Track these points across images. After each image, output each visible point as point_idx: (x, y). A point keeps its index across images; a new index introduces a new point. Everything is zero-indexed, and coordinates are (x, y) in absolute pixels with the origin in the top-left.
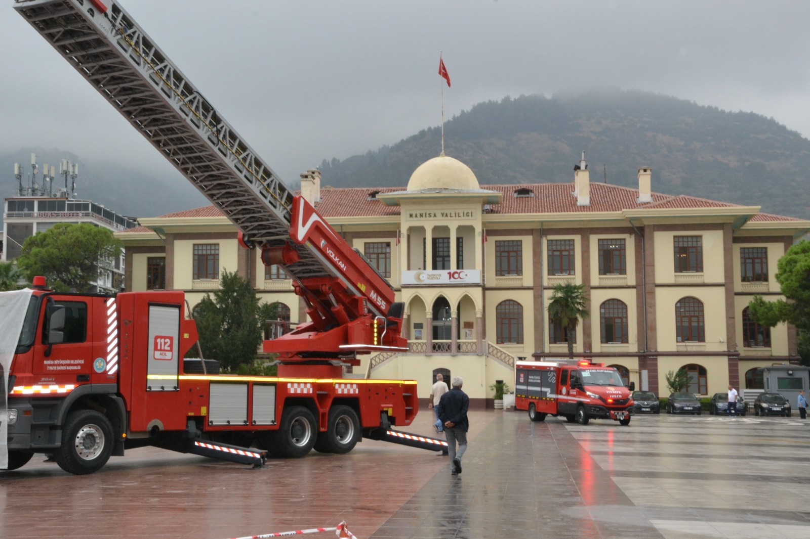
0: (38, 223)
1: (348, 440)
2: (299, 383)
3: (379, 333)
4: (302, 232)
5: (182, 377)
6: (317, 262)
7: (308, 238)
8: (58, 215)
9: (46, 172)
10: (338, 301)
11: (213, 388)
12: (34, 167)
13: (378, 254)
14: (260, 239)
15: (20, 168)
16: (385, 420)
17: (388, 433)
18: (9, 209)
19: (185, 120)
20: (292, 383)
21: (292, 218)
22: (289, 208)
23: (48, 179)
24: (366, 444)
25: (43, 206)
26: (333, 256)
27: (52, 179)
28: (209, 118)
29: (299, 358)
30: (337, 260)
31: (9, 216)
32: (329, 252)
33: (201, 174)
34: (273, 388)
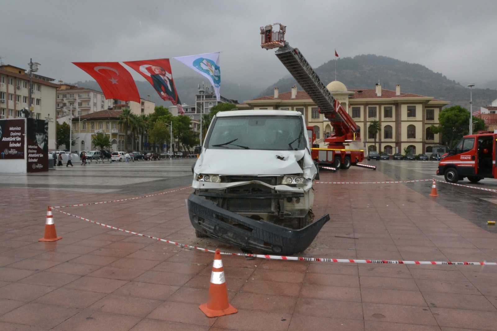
0: (205, 102)
1: (348, 165)
2: (338, 151)
3: (355, 137)
4: (337, 109)
5: (313, 149)
6: (340, 118)
7: (339, 112)
8: (211, 99)
9: (207, 87)
10: (344, 128)
11: (320, 152)
12: (203, 85)
13: (316, 111)
14: (324, 111)
15: (199, 85)
16: (357, 161)
17: (357, 164)
18: (197, 98)
19: (312, 80)
20: (336, 150)
21: (335, 105)
22: (334, 103)
23: (207, 89)
24: (352, 167)
25: (206, 97)
26: (343, 116)
27: (208, 88)
28: (317, 80)
29: (334, 144)
30: (344, 117)
31: (197, 100)
32: (343, 115)
33: (313, 94)
34: (332, 152)
